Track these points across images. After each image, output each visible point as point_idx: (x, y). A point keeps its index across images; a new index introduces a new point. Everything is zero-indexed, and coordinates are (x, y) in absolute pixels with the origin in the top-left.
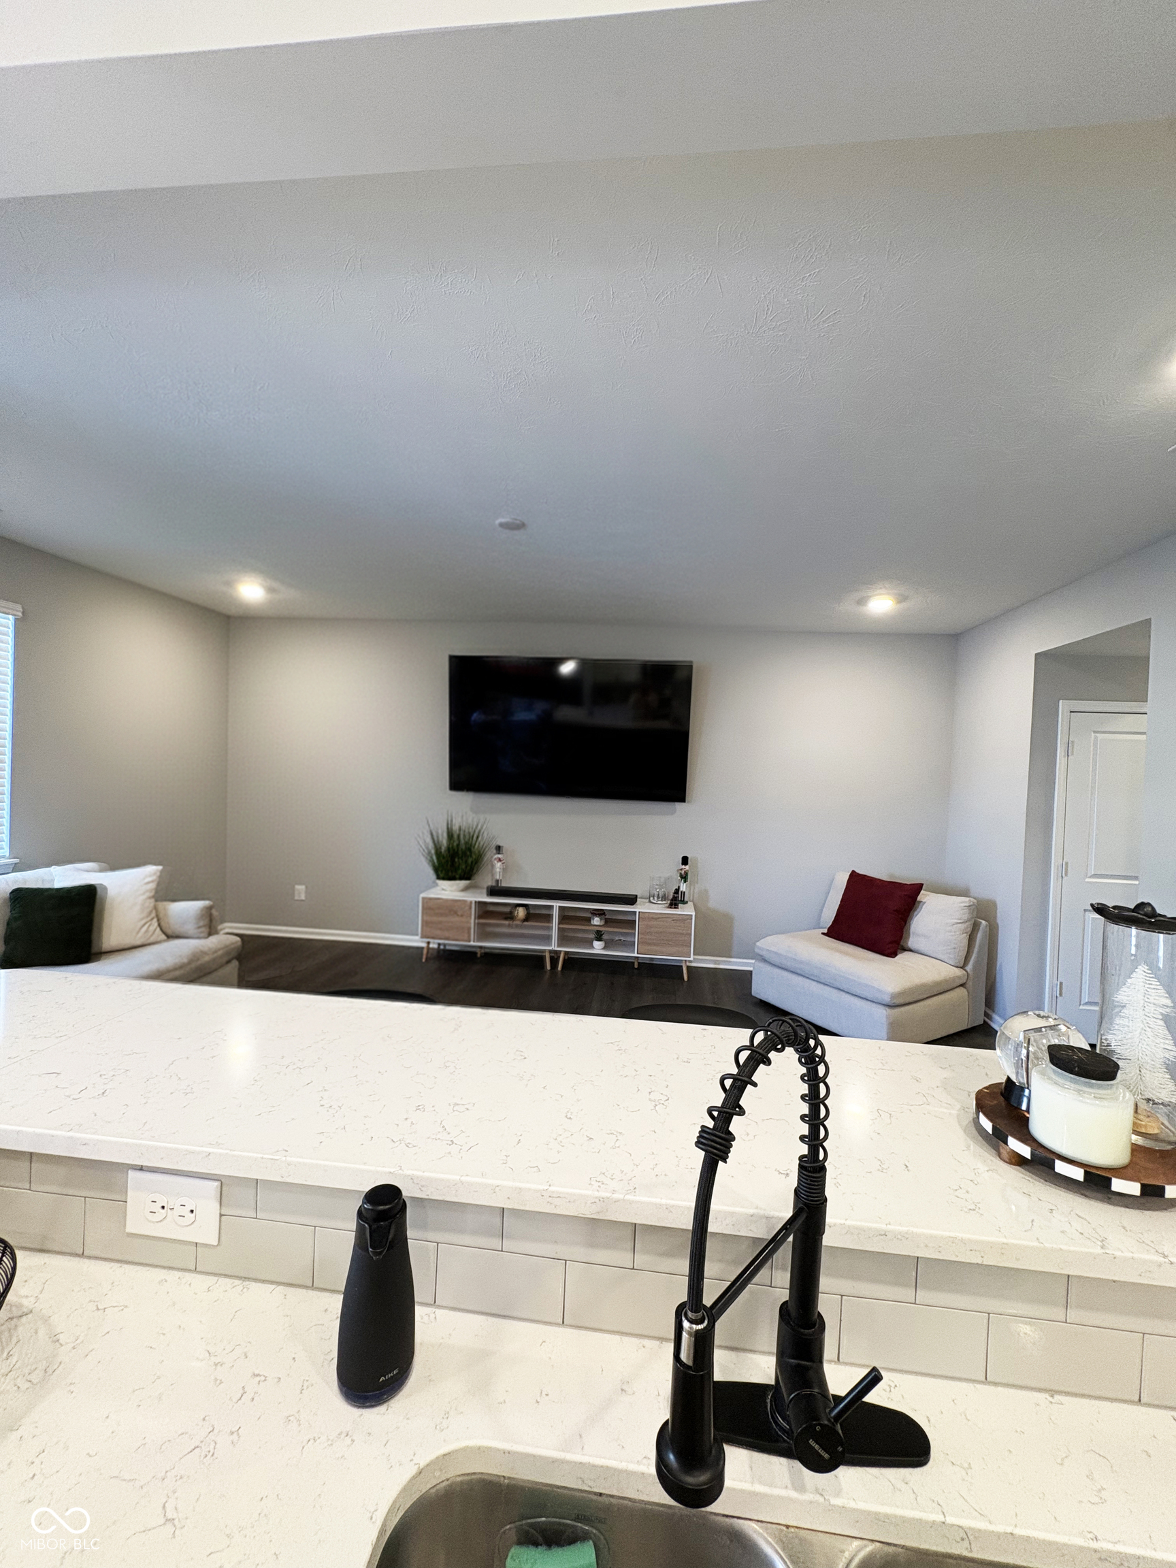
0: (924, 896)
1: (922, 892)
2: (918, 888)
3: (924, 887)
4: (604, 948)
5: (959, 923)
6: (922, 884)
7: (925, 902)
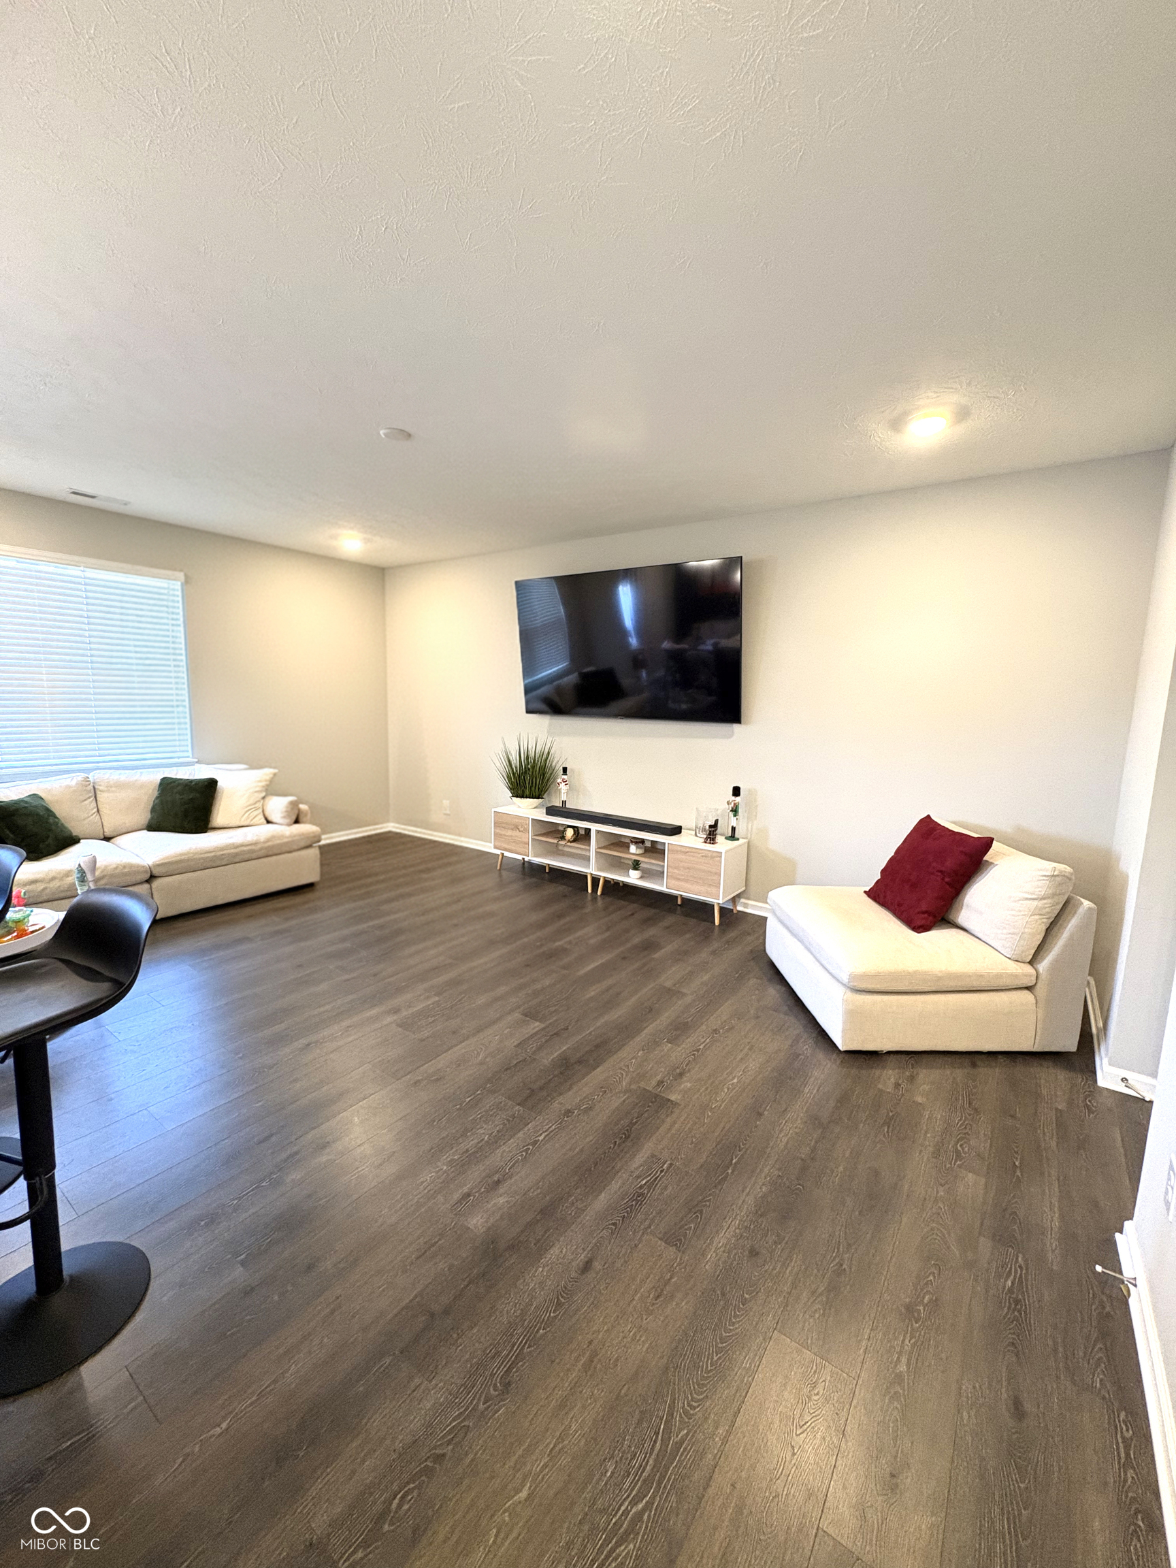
0: (993, 856)
1: (992, 850)
2: (986, 844)
3: (995, 843)
4: (641, 878)
6: (995, 839)
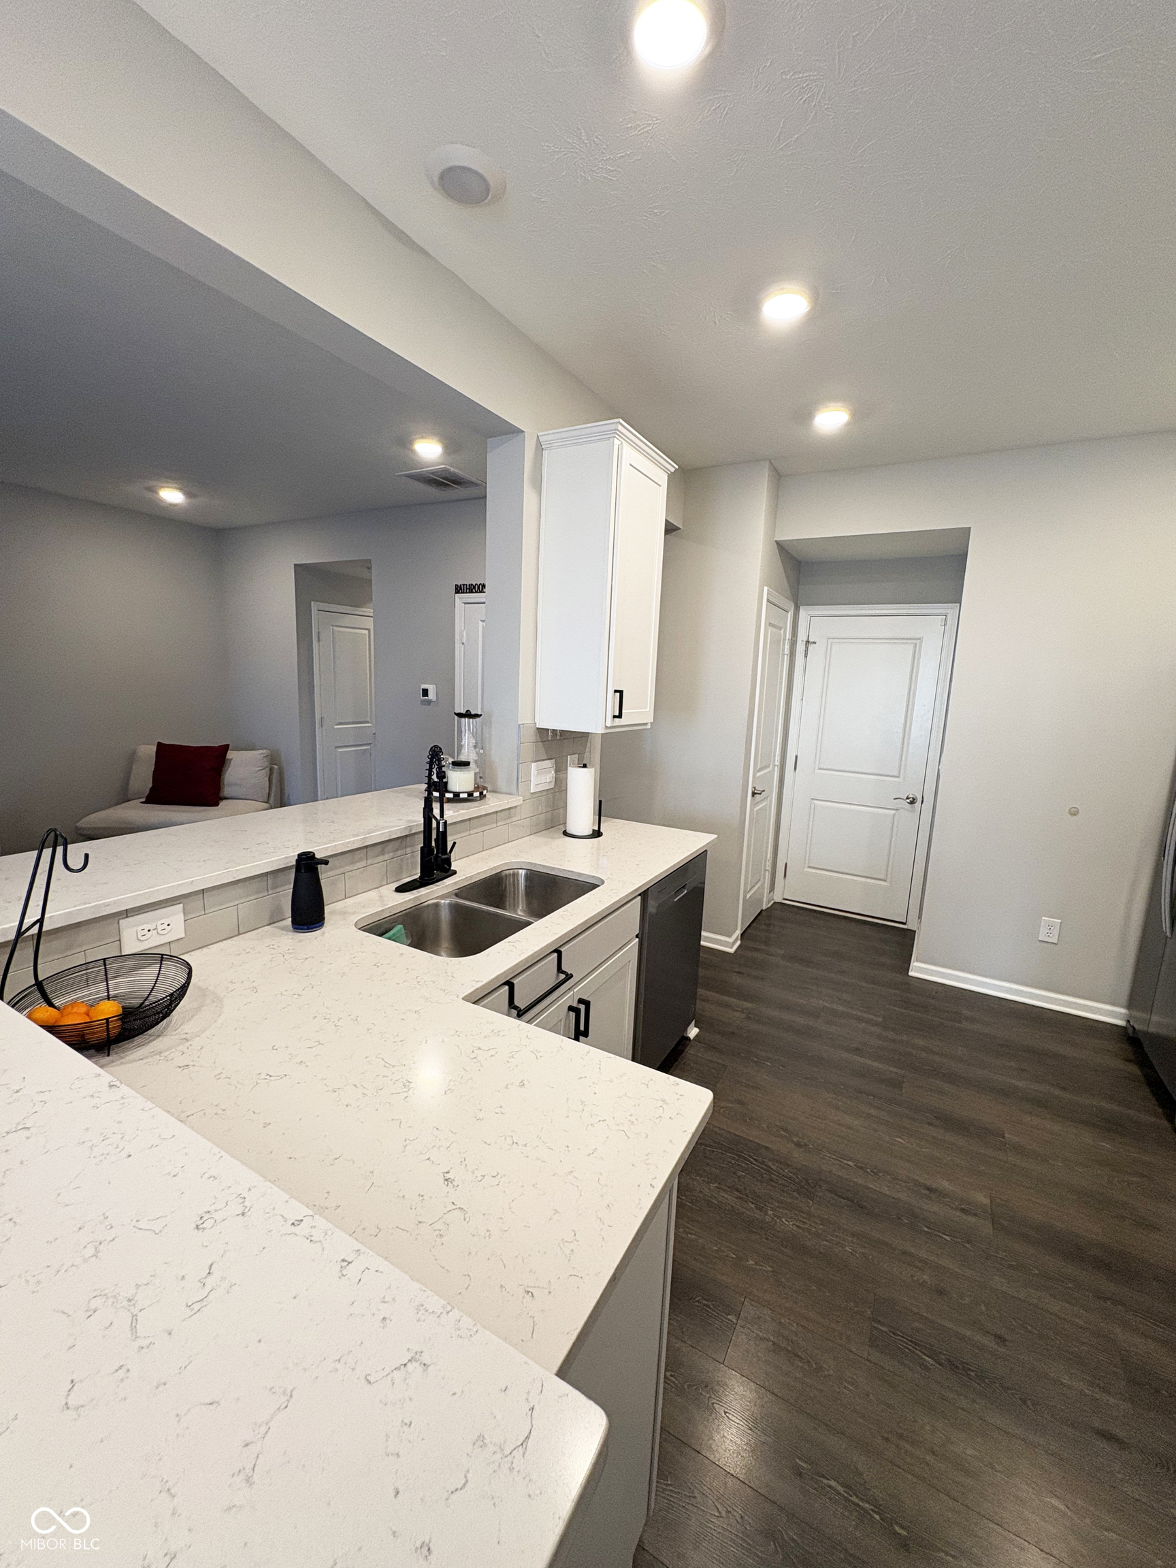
0: (230, 755)
1: (229, 752)
2: (226, 748)
3: (230, 748)
5: (260, 770)
6: (229, 745)
7: (232, 759)
